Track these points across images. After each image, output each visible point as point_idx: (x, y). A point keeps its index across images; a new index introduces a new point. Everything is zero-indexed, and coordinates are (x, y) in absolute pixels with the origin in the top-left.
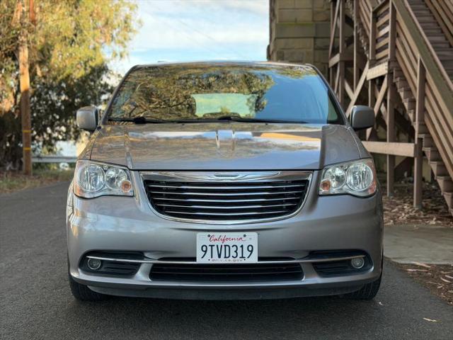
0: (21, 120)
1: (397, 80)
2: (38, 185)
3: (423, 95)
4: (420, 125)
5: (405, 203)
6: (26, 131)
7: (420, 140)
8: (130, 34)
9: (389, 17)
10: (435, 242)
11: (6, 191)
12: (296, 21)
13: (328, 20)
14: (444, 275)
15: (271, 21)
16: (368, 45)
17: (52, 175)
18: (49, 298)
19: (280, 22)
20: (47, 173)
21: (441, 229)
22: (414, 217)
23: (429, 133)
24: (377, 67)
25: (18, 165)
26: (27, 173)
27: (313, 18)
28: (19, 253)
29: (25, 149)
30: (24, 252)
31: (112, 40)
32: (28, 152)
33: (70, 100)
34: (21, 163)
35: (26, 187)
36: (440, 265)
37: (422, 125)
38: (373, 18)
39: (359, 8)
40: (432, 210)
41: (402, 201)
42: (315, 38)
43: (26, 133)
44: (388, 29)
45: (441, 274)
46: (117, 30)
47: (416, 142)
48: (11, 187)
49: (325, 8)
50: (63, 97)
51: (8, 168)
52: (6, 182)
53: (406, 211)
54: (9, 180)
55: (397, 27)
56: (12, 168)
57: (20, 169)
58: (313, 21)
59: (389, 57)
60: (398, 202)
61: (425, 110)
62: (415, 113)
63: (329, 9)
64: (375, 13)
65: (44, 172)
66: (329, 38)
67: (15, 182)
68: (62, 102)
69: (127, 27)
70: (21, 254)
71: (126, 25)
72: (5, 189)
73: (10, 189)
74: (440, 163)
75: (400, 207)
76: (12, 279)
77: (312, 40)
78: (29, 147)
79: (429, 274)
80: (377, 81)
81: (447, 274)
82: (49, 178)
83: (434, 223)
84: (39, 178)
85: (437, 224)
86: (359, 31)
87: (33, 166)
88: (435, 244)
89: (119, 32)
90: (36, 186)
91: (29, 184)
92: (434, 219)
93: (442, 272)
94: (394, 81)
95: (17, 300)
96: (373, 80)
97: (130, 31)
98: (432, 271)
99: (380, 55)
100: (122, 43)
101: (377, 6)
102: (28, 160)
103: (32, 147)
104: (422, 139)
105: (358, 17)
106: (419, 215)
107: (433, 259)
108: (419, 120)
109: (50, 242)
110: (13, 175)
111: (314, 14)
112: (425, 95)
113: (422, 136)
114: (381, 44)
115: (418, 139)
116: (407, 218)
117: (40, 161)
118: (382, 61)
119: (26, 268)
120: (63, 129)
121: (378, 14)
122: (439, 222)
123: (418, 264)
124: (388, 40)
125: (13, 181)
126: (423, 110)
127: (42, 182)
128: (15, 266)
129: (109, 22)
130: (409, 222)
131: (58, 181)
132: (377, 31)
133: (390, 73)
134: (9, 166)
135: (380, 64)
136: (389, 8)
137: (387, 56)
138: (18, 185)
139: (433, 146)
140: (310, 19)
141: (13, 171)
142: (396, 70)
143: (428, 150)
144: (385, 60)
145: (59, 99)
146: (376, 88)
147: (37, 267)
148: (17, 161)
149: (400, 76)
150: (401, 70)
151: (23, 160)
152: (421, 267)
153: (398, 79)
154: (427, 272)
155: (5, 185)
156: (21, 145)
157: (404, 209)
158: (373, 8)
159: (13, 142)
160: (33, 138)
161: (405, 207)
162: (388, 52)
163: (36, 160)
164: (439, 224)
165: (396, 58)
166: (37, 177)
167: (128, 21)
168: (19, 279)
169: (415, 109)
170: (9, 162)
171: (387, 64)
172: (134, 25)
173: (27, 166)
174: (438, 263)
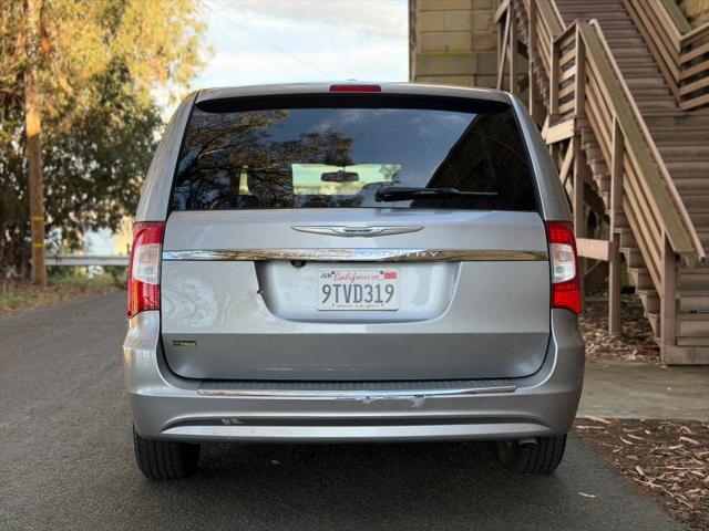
0: (28, 202)
1: (587, 147)
2: (56, 301)
3: (621, 171)
4: (616, 214)
5: (598, 327)
6: (37, 218)
7: (617, 236)
8: (195, 68)
9: (575, 52)
10: (628, 386)
11: (6, 312)
12: (447, 49)
13: (495, 48)
14: (627, 433)
15: (411, 47)
16: (548, 91)
17: (75, 285)
18: (71, 471)
19: (423, 51)
20: (69, 282)
21: (641, 368)
22: (607, 350)
23: (628, 226)
24: (559, 126)
25: (24, 269)
26: (38, 283)
27: (472, 45)
28: (29, 408)
29: (35, 245)
30: (36, 405)
31: (168, 77)
32: (40, 251)
33: (105, 170)
34: (29, 266)
35: (37, 305)
36: (625, 420)
37: (620, 214)
38: (554, 52)
39: (535, 36)
40: (635, 337)
41: (595, 325)
42: (475, 75)
43: (36, 222)
44: (573, 71)
45: (622, 432)
46: (176, 61)
47: (612, 239)
48: (13, 306)
49: (491, 30)
50: (94, 165)
51: (9, 275)
52: (7, 297)
53: (598, 340)
54: (11, 294)
55: (587, 66)
56: (16, 275)
57: (28, 276)
58: (473, 50)
59: (576, 112)
60: (588, 326)
61: (624, 192)
62: (609, 196)
63: (496, 32)
64: (557, 44)
65: (64, 280)
66: (496, 75)
67: (20, 298)
68: (93, 173)
69: (191, 57)
70: (31, 410)
71: (190, 54)
72: (6, 308)
73: (13, 308)
74: (642, 270)
75: (589, 333)
76: (19, 444)
77: (472, 78)
78: (41, 242)
79: (606, 432)
80: (561, 146)
81: (630, 433)
82: (72, 290)
83: (634, 358)
84: (57, 290)
85: (638, 360)
86: (536, 70)
87: (48, 271)
88: (627, 389)
89: (179, 65)
90: (52, 304)
91: (41, 301)
92: (635, 352)
93: (625, 430)
94: (583, 147)
95: (27, 473)
96: (556, 145)
97: (196, 64)
98: (611, 429)
99: (565, 108)
100: (184, 81)
101: (561, 34)
102: (40, 262)
103: (46, 241)
104: (619, 235)
105: (535, 49)
106: (615, 346)
107: (617, 412)
108: (615, 208)
109: (73, 391)
110: (16, 286)
111: (474, 39)
112: (624, 170)
113: (619, 231)
114: (566, 91)
115: (614, 234)
116: (597, 351)
117: (59, 263)
118: (566, 117)
119: (38, 430)
120: (94, 215)
121: (562, 47)
122: (642, 356)
123: (593, 418)
124: (574, 87)
125: (17, 295)
126: (622, 192)
127: (61, 297)
128: (23, 426)
129: (164, 51)
130: (598, 356)
131: (87, 295)
132: (561, 71)
133: (577, 136)
134: (11, 272)
135: (564, 121)
136: (574, 40)
137: (572, 110)
138: (25, 302)
139: (633, 245)
140: (468, 46)
141: (17, 280)
142: (585, 131)
143: (627, 252)
144: (570, 115)
145: (86, 168)
146: (560, 155)
147: (54, 428)
148: (24, 264)
149: (590, 142)
150: (592, 132)
151: (31, 261)
152: (598, 423)
153: (588, 145)
154: (603, 430)
155: (5, 301)
156: (29, 239)
157: (595, 337)
158: (554, 37)
159: (16, 235)
160: (48, 228)
161: (597, 334)
162: (573, 104)
163: (53, 262)
164: (641, 360)
165: (585, 114)
166: (54, 288)
167: (193, 48)
168: (29, 445)
169: (609, 191)
170: (11, 265)
171: (572, 122)
172: (202, 55)
173: (38, 271)
174: (621, 417)
